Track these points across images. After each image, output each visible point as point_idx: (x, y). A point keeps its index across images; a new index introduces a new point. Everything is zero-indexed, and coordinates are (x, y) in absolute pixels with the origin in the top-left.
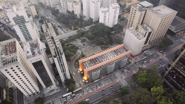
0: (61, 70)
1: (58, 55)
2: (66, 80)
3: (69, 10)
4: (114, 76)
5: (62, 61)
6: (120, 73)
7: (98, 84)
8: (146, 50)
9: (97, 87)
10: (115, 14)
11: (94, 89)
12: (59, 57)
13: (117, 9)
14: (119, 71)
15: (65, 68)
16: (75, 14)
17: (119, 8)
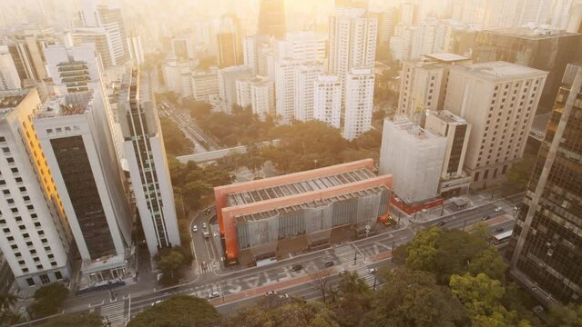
0: (147, 197)
1: (139, 133)
2: (165, 247)
3: (239, 104)
4: (334, 255)
5: (149, 162)
6: (354, 248)
7: (268, 272)
8: (457, 195)
9: (263, 279)
10: (362, 96)
11: (250, 285)
12: (141, 141)
13: (366, 81)
14: (351, 245)
15: (159, 194)
16: (254, 112)
17: (372, 78)
